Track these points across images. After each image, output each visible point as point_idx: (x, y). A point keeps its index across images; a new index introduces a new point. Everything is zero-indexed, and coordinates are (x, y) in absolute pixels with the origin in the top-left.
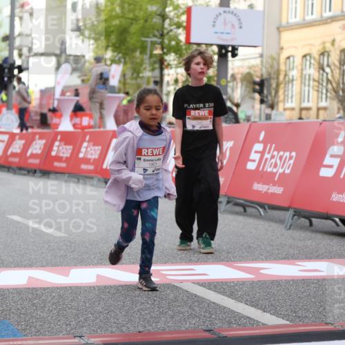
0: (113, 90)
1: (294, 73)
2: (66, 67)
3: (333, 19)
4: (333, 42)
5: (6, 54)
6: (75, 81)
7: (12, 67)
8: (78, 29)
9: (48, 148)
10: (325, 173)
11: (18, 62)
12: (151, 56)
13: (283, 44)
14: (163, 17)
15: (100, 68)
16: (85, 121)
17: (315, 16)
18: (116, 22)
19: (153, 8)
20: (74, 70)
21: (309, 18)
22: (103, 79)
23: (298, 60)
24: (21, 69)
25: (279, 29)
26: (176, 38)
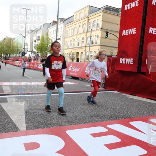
0: (40, 57)
1: (66, 56)
2: (33, 53)
3: (71, 48)
4: (71, 52)
5: (24, 51)
6: (34, 55)
7: (25, 53)
8: (35, 48)
9: (30, 65)
10: (69, 70)
11: (25, 52)
12: (45, 52)
13: (65, 51)
14: (47, 47)
15: (38, 53)
16: (36, 61)
17: (69, 48)
18: (41, 47)
19: (46, 45)
20: (34, 54)
21: (68, 48)
22: (38, 55)
23: (66, 54)
24: (26, 53)
25: (64, 49)
26: (49, 50)
